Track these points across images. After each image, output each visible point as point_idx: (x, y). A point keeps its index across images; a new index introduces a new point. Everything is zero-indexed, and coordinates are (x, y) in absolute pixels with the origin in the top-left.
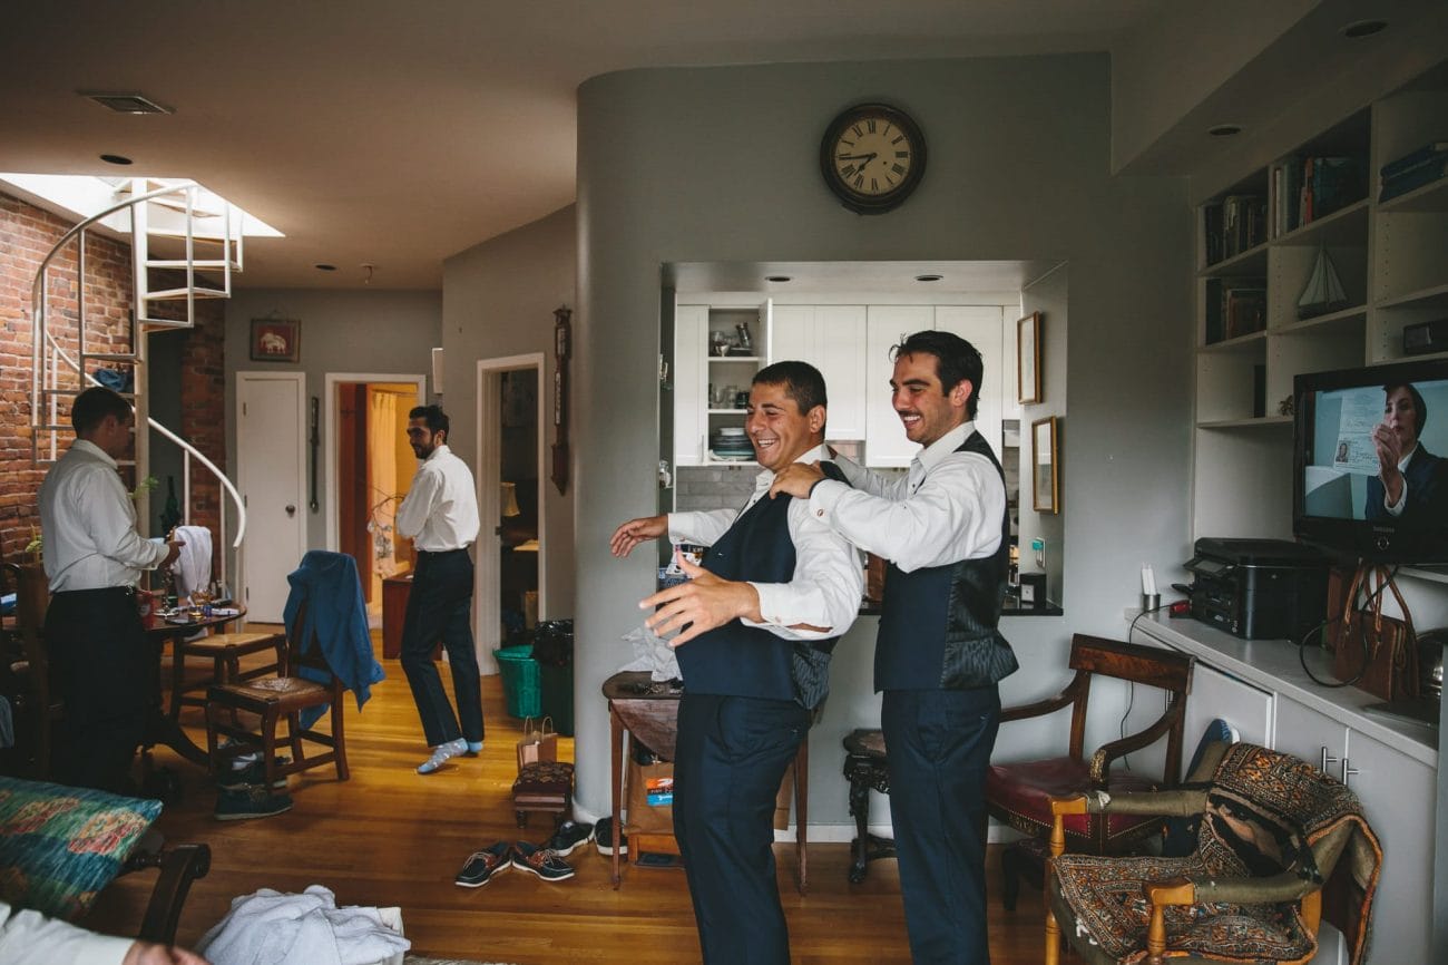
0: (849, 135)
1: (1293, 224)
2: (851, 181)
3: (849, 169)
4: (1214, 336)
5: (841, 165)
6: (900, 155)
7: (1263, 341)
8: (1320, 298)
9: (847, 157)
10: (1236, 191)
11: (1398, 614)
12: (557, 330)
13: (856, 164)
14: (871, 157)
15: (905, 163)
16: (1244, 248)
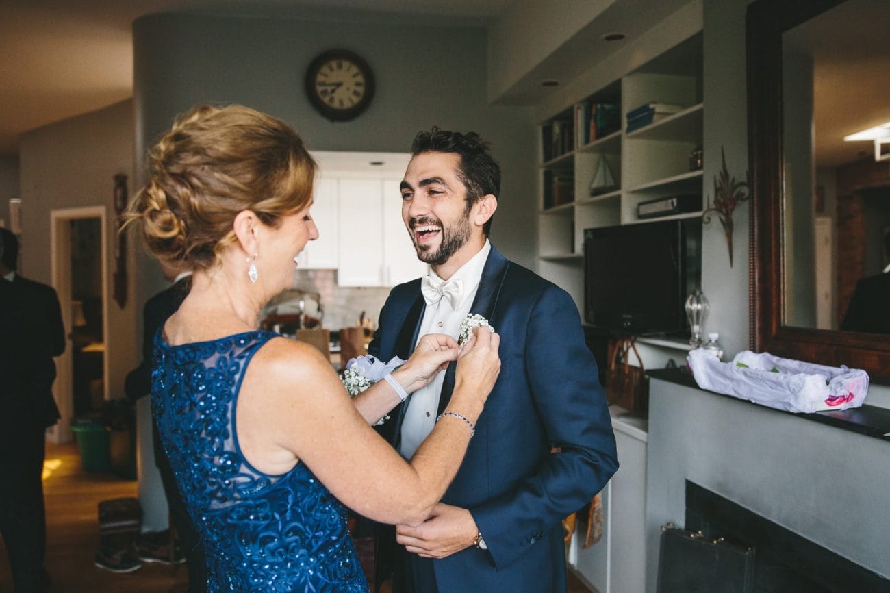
0: (325, 69)
1: (587, 141)
2: (326, 99)
3: (325, 92)
4: (548, 204)
5: (320, 89)
6: (358, 84)
7: (572, 209)
8: (602, 184)
9: (323, 84)
10: (559, 117)
11: (637, 364)
12: (115, 190)
13: (329, 89)
14: (339, 85)
15: (361, 90)
16: (563, 153)
